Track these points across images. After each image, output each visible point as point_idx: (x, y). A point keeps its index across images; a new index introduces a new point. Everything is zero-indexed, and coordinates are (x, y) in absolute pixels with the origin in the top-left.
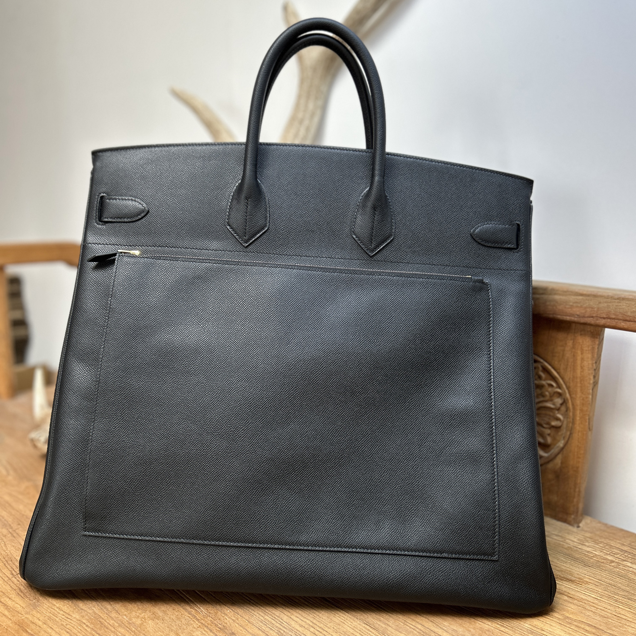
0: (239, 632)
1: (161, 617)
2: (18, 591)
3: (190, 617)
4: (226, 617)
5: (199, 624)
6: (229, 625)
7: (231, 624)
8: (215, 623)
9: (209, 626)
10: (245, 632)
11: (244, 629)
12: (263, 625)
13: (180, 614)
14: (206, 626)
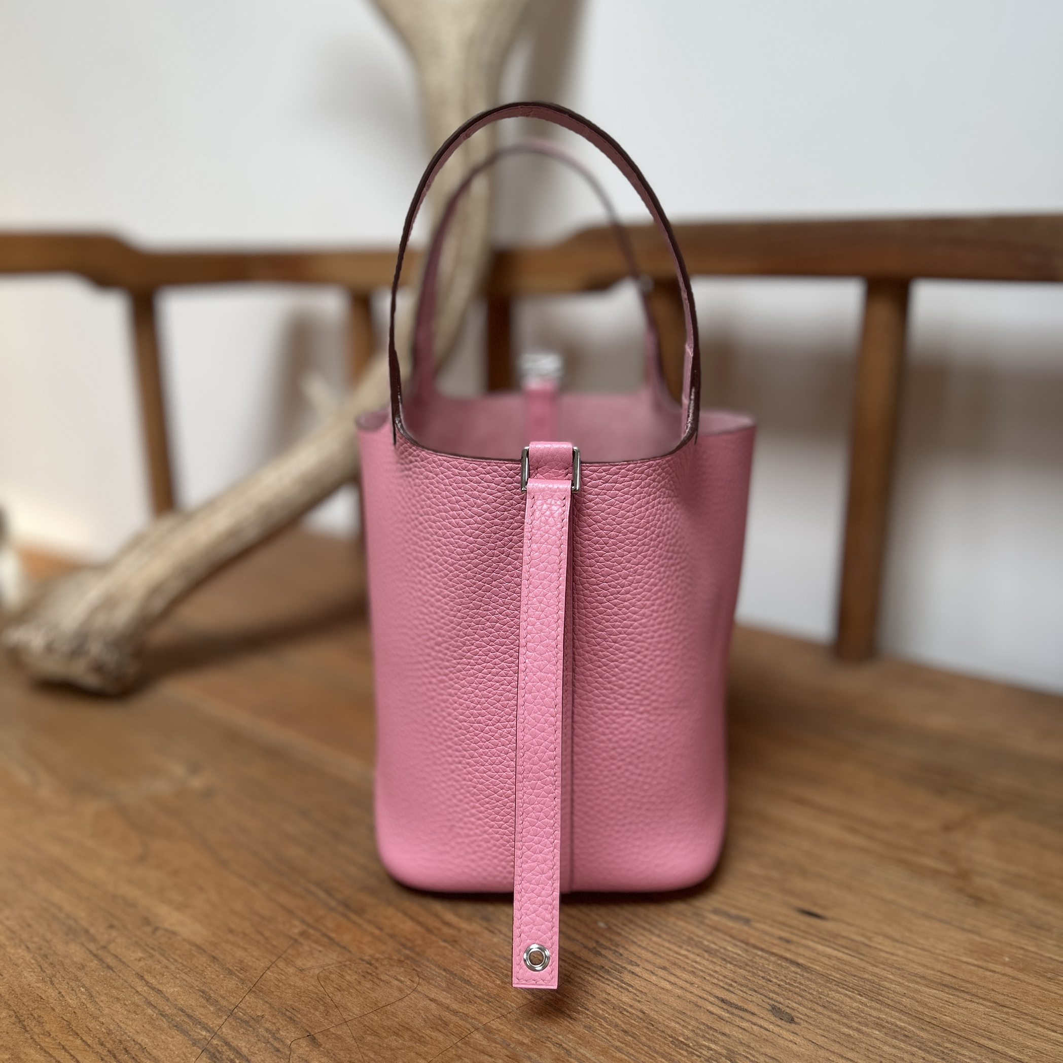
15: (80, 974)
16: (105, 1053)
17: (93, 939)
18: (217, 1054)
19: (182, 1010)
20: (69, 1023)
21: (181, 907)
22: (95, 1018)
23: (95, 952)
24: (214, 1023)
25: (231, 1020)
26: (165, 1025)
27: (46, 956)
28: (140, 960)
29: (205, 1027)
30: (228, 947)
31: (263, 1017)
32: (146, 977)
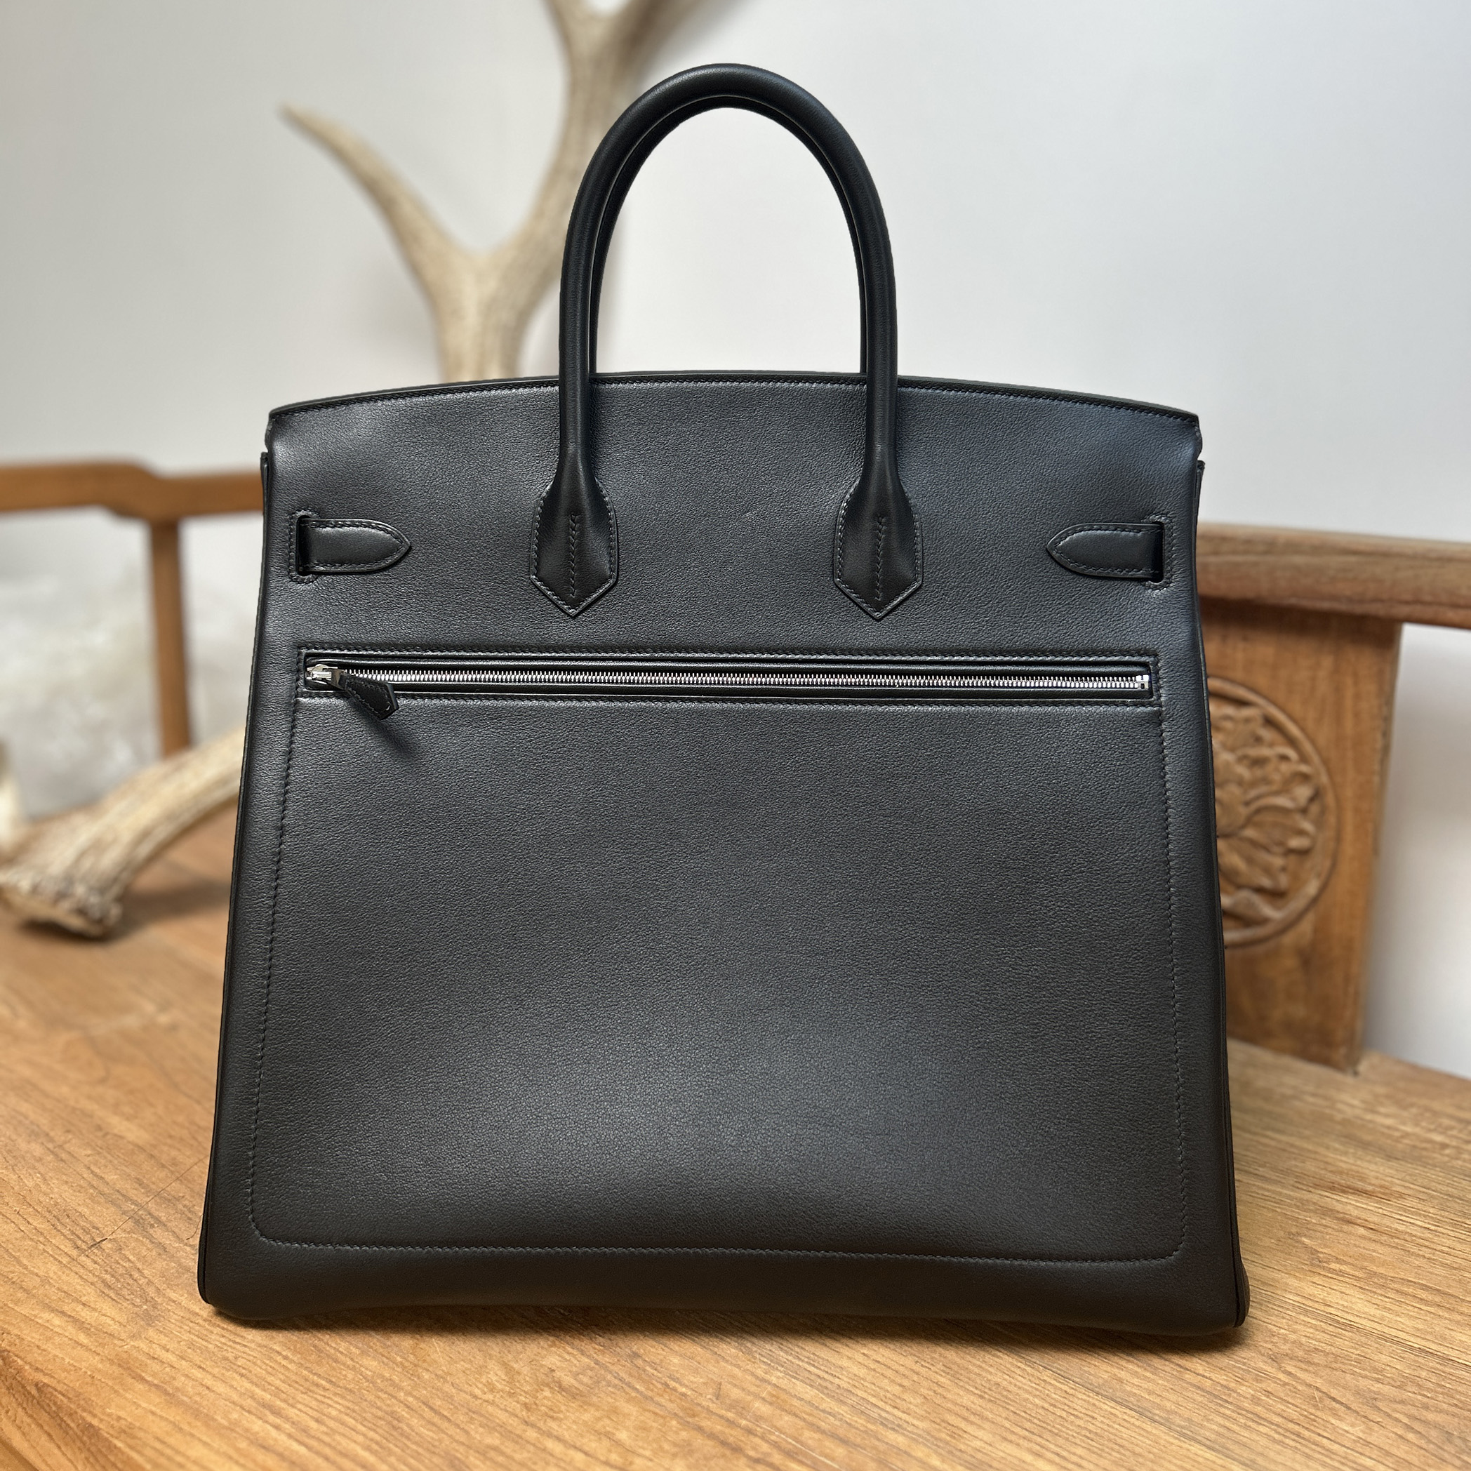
2: (100, 1285)
15: (37, 1164)
16: (51, 1217)
17: (52, 1140)
18: (141, 1221)
19: (118, 1191)
20: (24, 1197)
21: (129, 1118)
22: (46, 1194)
23: (52, 1149)
24: (142, 1199)
25: (155, 1198)
26: (102, 1200)
27: (9, 1151)
28: (89, 1156)
29: (134, 1203)
30: (165, 1149)
31: (183, 1197)
32: (93, 1168)
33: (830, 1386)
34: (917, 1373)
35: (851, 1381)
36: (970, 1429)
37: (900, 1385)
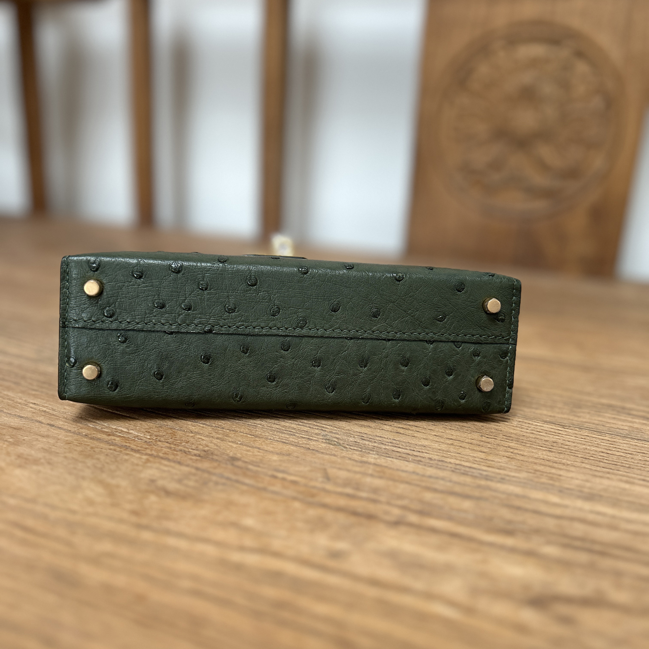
0: (246, 454)
1: (42, 461)
3: (115, 450)
4: (200, 437)
5: (145, 457)
6: (215, 447)
7: (219, 445)
8: (181, 450)
9: (171, 457)
10: (259, 452)
11: (252, 447)
12: (287, 436)
13: (89, 448)
14: (162, 458)
33: (422, 459)
34: (489, 443)
35: (438, 454)
36: (561, 473)
37: (481, 452)
